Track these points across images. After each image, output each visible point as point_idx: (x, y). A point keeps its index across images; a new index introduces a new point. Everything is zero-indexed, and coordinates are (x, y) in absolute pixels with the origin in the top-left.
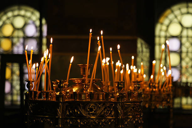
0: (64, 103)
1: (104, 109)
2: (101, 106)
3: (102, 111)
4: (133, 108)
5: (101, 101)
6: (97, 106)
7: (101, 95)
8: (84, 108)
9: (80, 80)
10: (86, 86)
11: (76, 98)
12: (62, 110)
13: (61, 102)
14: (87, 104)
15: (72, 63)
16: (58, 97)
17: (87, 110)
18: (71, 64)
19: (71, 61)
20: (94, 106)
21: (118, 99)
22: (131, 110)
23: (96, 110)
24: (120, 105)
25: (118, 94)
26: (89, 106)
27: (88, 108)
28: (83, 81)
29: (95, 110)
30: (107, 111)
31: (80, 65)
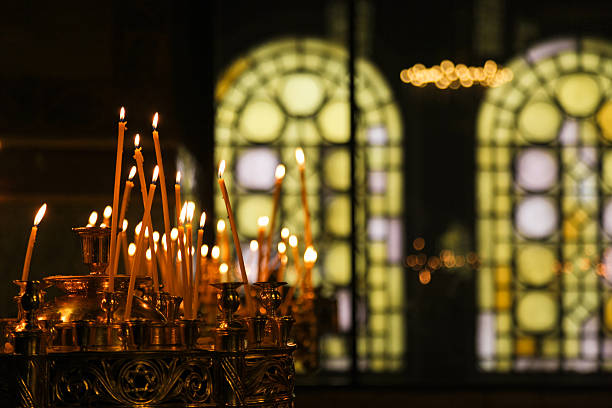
0: (43, 359)
1: (184, 377)
2: (172, 368)
3: (176, 385)
4: (272, 370)
5: (158, 348)
6: (158, 365)
7: (157, 331)
8: (115, 375)
9: (82, 280)
10: (108, 301)
11: (85, 340)
12: (39, 385)
13: (32, 358)
14: (127, 362)
15: (38, 226)
16: (21, 341)
17: (126, 382)
18: (35, 229)
19: (38, 219)
20: (147, 368)
21: (225, 341)
22: (266, 377)
23: (156, 379)
24: (231, 361)
25: (224, 325)
26: (134, 368)
27: (131, 376)
28: (94, 285)
29: (153, 379)
30: (190, 384)
31: (81, 230)
